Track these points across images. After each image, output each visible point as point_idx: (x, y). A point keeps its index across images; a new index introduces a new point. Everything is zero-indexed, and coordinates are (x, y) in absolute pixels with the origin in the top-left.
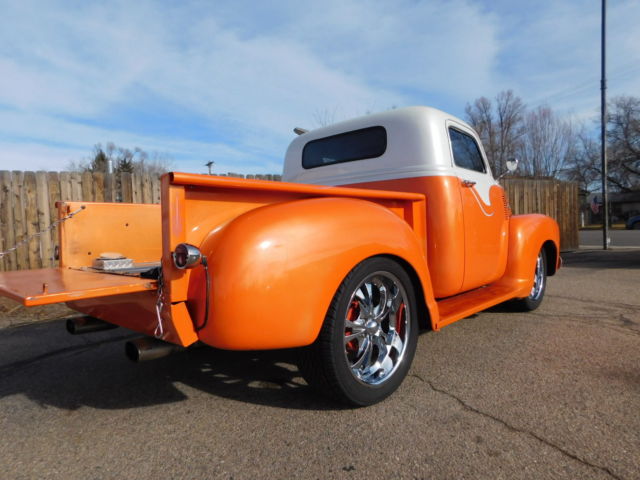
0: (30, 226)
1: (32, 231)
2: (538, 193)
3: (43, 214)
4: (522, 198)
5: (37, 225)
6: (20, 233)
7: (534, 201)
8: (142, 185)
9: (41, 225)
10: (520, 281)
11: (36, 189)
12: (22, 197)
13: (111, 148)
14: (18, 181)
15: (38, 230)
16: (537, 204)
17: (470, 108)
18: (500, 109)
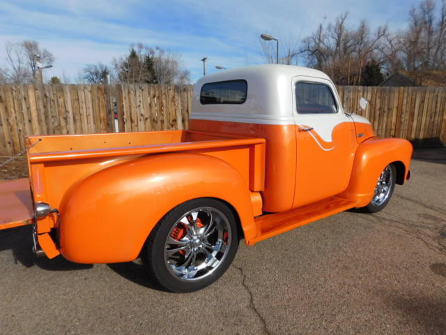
0: (62, 120)
1: (63, 123)
2: (439, 99)
3: (68, 112)
4: (423, 102)
5: (65, 119)
6: (56, 124)
7: (434, 106)
8: (129, 93)
9: (68, 119)
10: (360, 195)
11: (63, 95)
12: (56, 101)
13: (141, 46)
14: (53, 90)
15: (67, 123)
16: (436, 107)
17: (414, 10)
18: (443, 9)
